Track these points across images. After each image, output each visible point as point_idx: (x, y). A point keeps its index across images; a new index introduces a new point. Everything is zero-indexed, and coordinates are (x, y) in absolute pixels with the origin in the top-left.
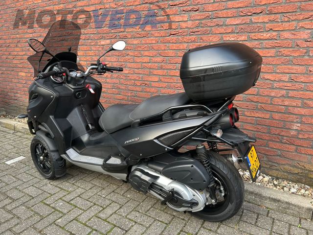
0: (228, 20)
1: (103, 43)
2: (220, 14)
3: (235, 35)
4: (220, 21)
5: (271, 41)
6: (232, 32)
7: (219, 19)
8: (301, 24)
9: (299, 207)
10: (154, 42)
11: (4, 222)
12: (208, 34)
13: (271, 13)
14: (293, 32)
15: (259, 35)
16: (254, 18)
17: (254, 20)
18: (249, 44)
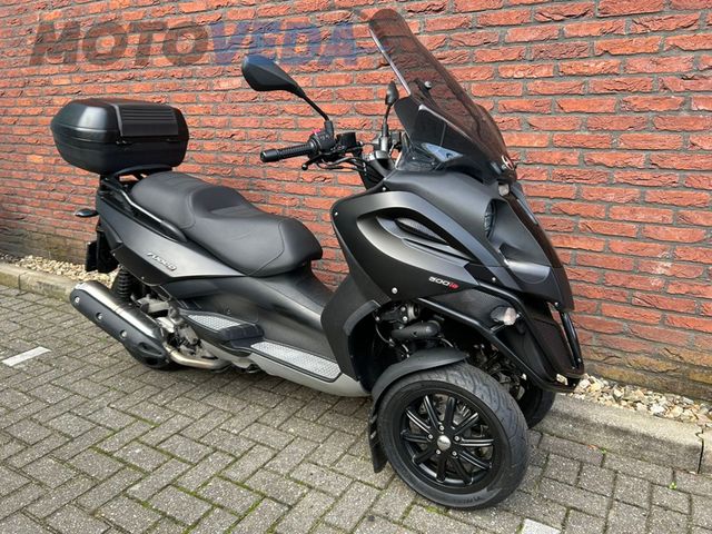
0: (510, 30)
1: (224, 85)
2: (493, 17)
3: (527, 65)
4: (493, 34)
5: (605, 79)
6: (520, 59)
7: (489, 30)
8: (672, 40)
9: (671, 445)
10: (343, 82)
11: (9, 495)
12: (466, 63)
13: (605, 16)
14: (655, 58)
15: (580, 66)
16: (568, 27)
17: (567, 33)
18: (557, 86)
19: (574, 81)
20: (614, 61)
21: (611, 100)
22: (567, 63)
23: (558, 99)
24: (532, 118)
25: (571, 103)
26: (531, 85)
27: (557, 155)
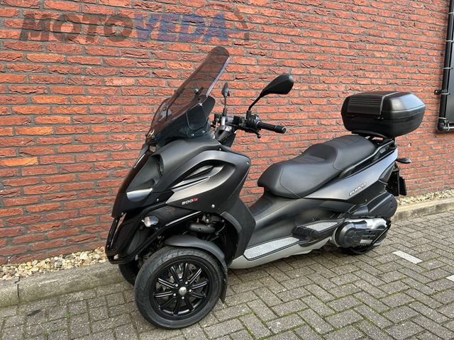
2: (286, 62)
5: (323, 92)
8: (340, 79)
13: (322, 68)
14: (336, 85)
15: (316, 86)
16: (312, 71)
17: (312, 73)
18: (310, 94)
19: (314, 92)
20: (326, 85)
21: (325, 100)
22: (312, 85)
23: (310, 99)
24: (302, 107)
25: (314, 101)
26: (301, 93)
27: (311, 121)
